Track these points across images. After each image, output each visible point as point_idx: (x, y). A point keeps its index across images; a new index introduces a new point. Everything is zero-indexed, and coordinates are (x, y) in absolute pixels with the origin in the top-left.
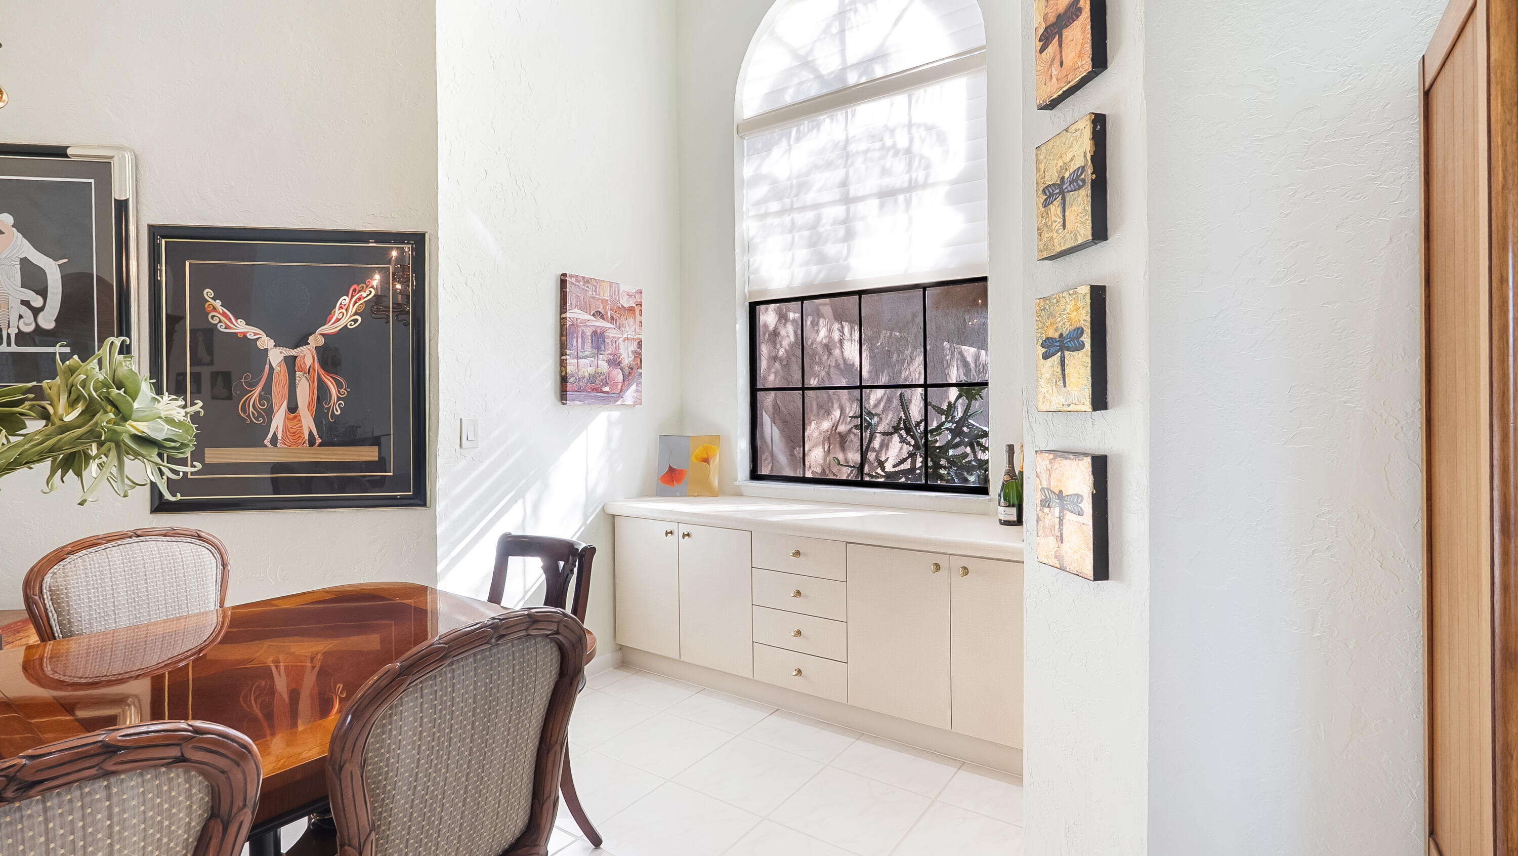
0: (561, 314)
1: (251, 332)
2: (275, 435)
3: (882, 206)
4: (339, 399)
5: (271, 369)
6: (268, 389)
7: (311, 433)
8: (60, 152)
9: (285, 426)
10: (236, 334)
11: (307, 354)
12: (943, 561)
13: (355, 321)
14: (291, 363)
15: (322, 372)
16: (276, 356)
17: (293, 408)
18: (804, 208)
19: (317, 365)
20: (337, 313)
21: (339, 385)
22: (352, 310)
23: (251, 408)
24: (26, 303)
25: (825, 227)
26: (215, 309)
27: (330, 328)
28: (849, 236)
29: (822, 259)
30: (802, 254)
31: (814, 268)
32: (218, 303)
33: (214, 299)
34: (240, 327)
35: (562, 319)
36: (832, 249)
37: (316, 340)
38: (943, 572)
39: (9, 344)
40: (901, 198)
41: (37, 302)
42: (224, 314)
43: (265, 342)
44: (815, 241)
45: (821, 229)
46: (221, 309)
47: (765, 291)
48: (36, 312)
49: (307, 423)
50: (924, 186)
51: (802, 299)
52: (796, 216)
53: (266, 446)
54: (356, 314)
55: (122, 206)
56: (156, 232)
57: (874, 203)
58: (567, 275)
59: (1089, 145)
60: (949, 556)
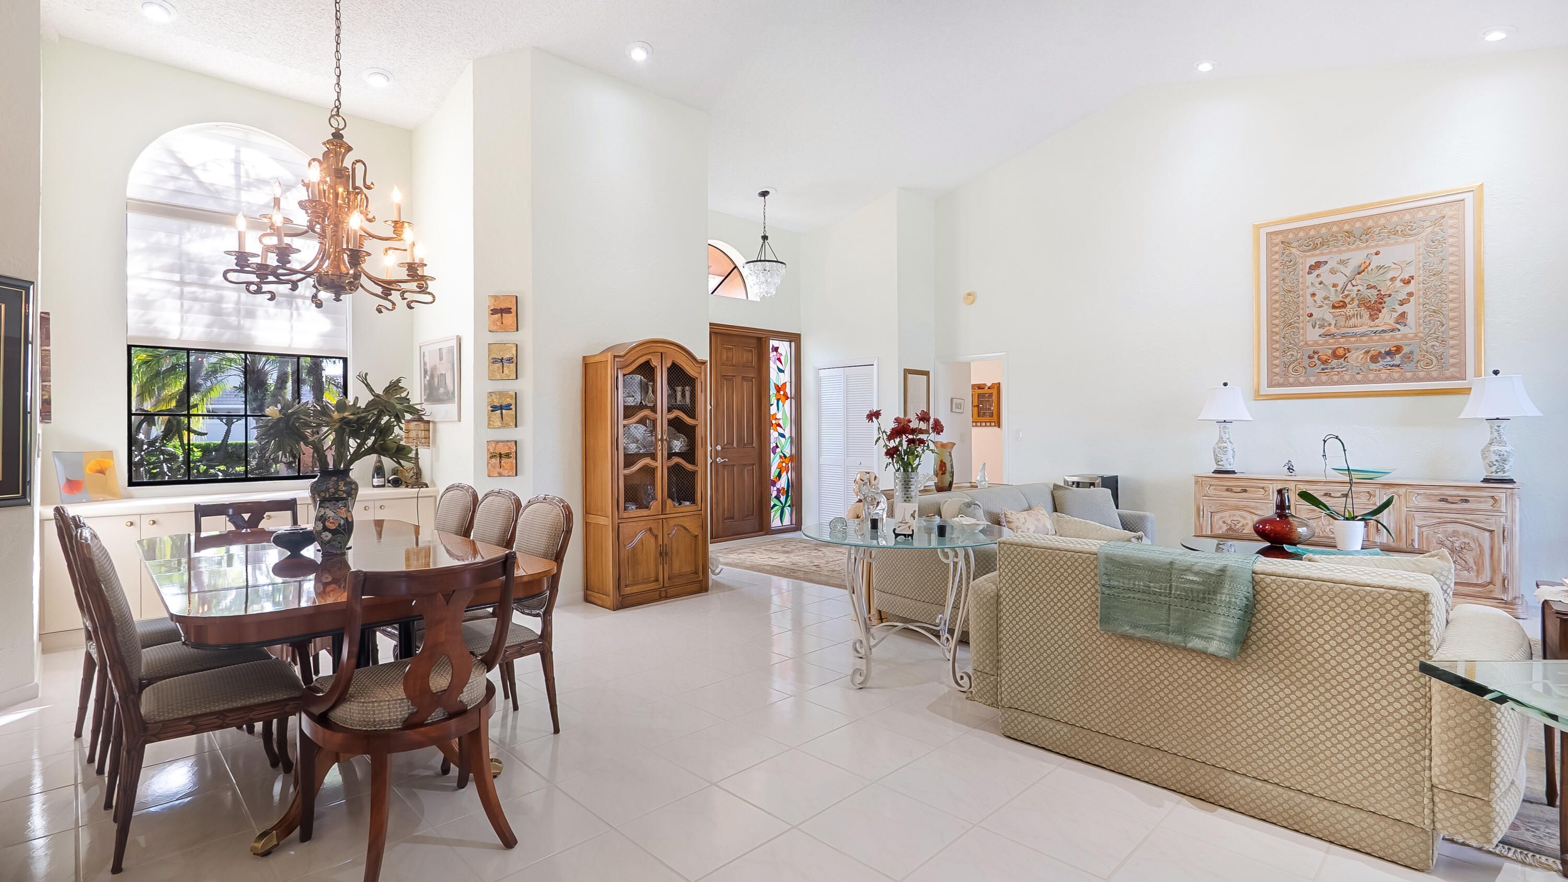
12: (371, 504)
44: (217, 312)
51: (189, 349)
58: (48, 314)
59: (515, 353)
60: (374, 500)
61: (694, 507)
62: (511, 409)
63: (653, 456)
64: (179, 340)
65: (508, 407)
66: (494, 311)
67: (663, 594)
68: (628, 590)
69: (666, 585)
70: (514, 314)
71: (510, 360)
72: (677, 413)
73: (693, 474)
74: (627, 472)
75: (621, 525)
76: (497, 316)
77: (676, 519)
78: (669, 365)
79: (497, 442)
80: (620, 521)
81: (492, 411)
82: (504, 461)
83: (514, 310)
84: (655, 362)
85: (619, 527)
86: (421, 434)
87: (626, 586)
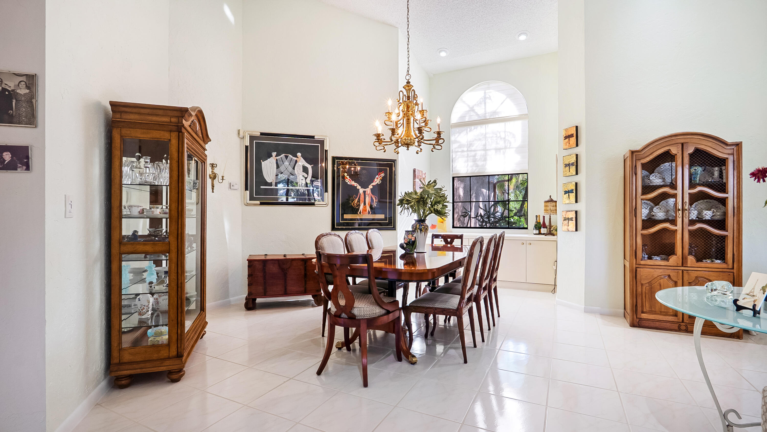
0: (414, 180)
1: (355, 184)
2: (360, 211)
3: (496, 152)
4: (375, 202)
5: (360, 193)
6: (359, 199)
7: (369, 211)
8: (313, 137)
9: (363, 209)
10: (352, 185)
11: (368, 190)
12: (524, 242)
13: (380, 182)
14: (364, 192)
15: (372, 195)
16: (361, 191)
17: (365, 204)
18: (471, 151)
19: (371, 193)
20: (376, 180)
21: (376, 199)
22: (379, 179)
23: (355, 204)
24: (303, 176)
25: (478, 157)
26: (347, 178)
27: (374, 184)
28: (485, 160)
29: (477, 166)
30: (471, 164)
31: (474, 168)
32: (348, 177)
33: (347, 176)
34: (353, 183)
35: (414, 181)
36: (480, 163)
37: (371, 187)
38: (525, 245)
39: (299, 187)
40: (502, 151)
41: (306, 176)
42: (349, 180)
43: (359, 187)
44: (475, 161)
45: (477, 157)
46: (349, 178)
47: (459, 174)
48: (306, 178)
49: (368, 208)
50: (509, 148)
51: (470, 177)
52: (469, 153)
53: (358, 214)
54: (380, 180)
55: (326, 151)
56: (334, 159)
57: (493, 152)
58: (415, 169)
59: (575, 159)
60: (526, 240)
61: (724, 266)
62: (573, 192)
63: (674, 222)
64: (467, 173)
65: (571, 191)
66: (566, 138)
67: (683, 328)
68: (644, 316)
69: (685, 321)
70: (575, 137)
71: (572, 164)
72: (699, 188)
73: (723, 239)
74: (645, 232)
75: (638, 269)
76: (567, 140)
77: (698, 272)
78: (691, 150)
79: (567, 211)
80: (637, 266)
81: (565, 194)
82: (570, 222)
83: (575, 135)
84: (674, 150)
85: (636, 270)
86: (554, 208)
87: (643, 312)
